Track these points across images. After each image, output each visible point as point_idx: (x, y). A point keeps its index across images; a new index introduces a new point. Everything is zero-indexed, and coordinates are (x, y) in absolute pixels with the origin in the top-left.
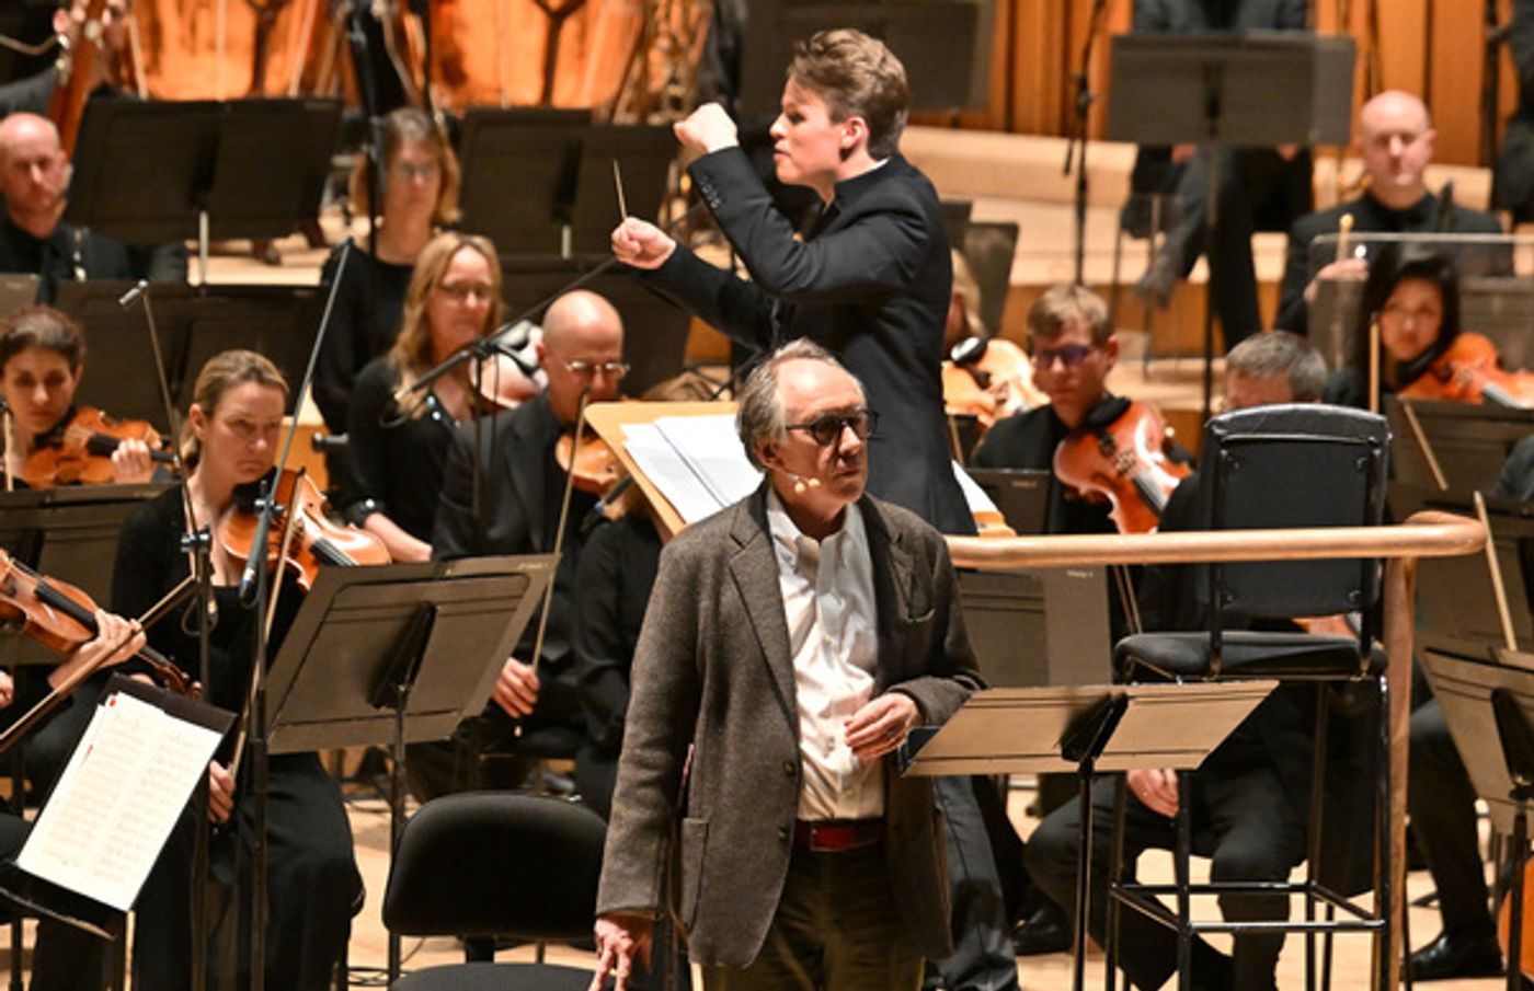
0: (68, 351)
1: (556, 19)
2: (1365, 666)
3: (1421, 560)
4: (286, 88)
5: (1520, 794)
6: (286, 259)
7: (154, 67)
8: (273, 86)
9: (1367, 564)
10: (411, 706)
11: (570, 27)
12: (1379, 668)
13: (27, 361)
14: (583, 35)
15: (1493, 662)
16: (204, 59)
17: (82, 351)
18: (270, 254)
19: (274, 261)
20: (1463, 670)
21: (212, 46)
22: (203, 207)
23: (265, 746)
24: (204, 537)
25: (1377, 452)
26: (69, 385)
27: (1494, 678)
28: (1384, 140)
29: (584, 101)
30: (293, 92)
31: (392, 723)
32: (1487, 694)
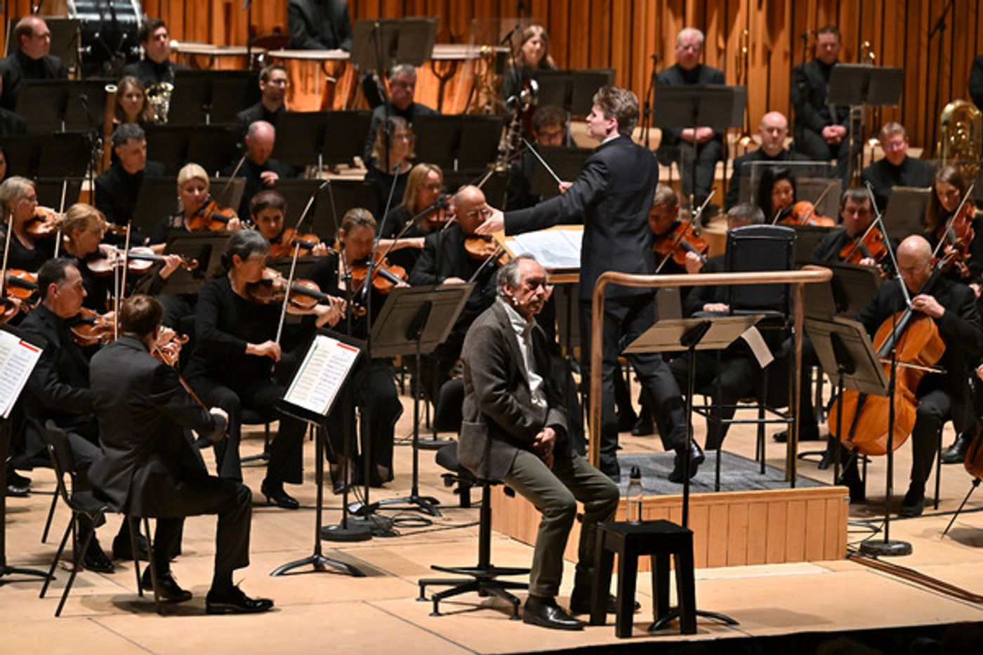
0: (280, 207)
1: (443, 81)
2: (786, 323)
3: (807, 284)
4: (342, 107)
5: (841, 372)
6: (342, 172)
7: (291, 99)
8: (336, 106)
9: (787, 285)
10: (423, 338)
11: (448, 84)
12: (791, 325)
13: (266, 212)
14: (452, 88)
15: (832, 322)
16: (310, 95)
17: (285, 206)
18: (336, 170)
19: (337, 173)
20: (819, 325)
21: (313, 91)
22: (320, 152)
23: (370, 355)
24: (349, 276)
25: (791, 243)
26: (282, 220)
27: (831, 328)
28: (771, 130)
29: (453, 112)
30: (344, 109)
31: (415, 346)
32: (828, 334)
